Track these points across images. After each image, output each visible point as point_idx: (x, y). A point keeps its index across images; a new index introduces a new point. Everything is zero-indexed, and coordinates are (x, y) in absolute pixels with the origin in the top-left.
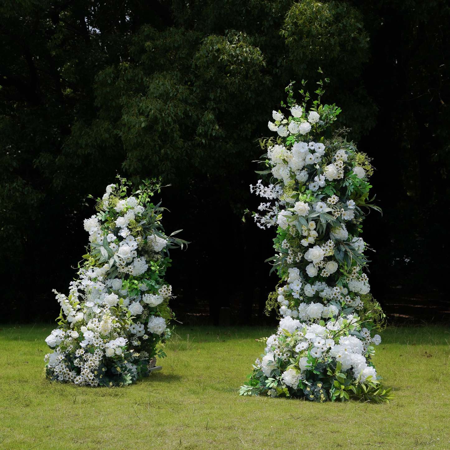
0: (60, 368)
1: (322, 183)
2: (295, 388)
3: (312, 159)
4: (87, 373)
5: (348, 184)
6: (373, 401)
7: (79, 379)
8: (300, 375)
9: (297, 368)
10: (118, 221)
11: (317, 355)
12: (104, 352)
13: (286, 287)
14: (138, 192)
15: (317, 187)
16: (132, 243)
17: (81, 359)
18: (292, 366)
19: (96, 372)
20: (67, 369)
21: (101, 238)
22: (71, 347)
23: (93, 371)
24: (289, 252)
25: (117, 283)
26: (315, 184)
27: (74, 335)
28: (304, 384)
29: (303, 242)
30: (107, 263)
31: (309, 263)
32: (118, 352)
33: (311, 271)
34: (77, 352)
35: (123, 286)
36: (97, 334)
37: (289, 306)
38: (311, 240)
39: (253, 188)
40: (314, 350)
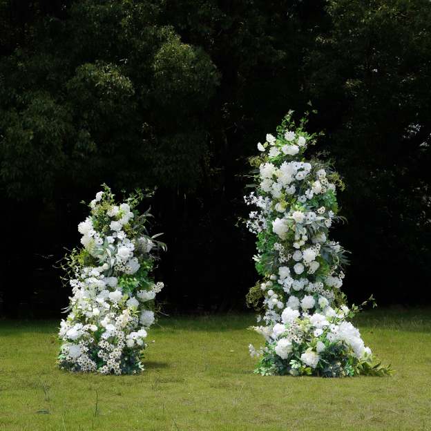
0: (84, 360)
1: (311, 196)
2: (315, 367)
3: (301, 176)
4: (112, 363)
5: (327, 198)
6: (377, 374)
7: (104, 369)
8: (318, 356)
9: (314, 350)
10: (114, 225)
11: (332, 338)
12: (125, 343)
13: (268, 283)
14: (129, 199)
15: (305, 200)
16: (129, 245)
17: (105, 350)
18: (311, 349)
19: (120, 362)
20: (90, 360)
21: (99, 240)
22: (92, 340)
23: (117, 361)
24: (280, 253)
25: (113, 281)
26: (303, 197)
27: (94, 328)
28: (323, 363)
29: (297, 245)
30: (105, 262)
31: (296, 262)
32: (140, 342)
33: (299, 269)
34: (101, 344)
35: (119, 283)
36: (119, 328)
37: (278, 298)
38: (302, 243)
39: (247, 199)
40: (329, 335)
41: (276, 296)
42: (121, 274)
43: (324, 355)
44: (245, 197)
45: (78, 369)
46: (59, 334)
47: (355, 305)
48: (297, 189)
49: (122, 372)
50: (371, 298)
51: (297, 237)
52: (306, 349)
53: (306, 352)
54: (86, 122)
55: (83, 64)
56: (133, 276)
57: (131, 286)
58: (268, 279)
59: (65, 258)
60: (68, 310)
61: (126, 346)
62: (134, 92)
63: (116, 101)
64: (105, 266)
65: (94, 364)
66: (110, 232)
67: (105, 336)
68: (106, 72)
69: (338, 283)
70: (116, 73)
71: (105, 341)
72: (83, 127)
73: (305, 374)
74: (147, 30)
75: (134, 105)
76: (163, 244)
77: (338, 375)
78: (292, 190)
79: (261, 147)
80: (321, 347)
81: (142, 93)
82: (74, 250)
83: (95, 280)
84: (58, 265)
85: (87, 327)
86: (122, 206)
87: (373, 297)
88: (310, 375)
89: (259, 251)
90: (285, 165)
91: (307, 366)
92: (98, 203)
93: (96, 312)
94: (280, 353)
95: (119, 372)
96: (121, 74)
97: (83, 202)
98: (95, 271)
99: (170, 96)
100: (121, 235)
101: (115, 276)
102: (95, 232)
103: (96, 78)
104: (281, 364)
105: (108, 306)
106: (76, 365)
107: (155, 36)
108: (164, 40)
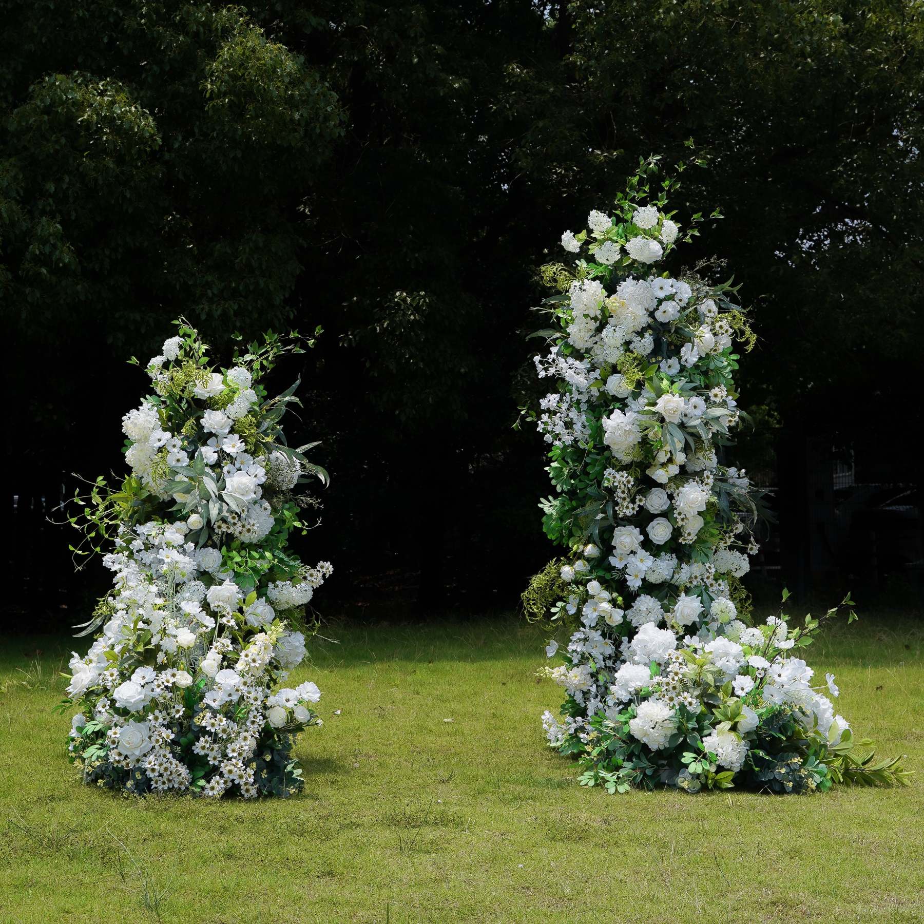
0: (161, 764)
1: (692, 360)
2: (737, 767)
3: (669, 312)
4: (236, 770)
7: (217, 785)
8: (742, 742)
9: (734, 728)
10: (212, 420)
11: (773, 699)
12: (265, 717)
13: (580, 565)
14: (248, 357)
15: (676, 369)
16: (252, 470)
17: (215, 738)
18: (726, 725)
19: (254, 765)
20: (174, 761)
21: (177, 456)
22: (179, 711)
23: (247, 763)
24: (619, 493)
25: (211, 558)
26: (674, 361)
27: (184, 679)
28: (759, 761)
29: (660, 475)
30: (193, 511)
31: (653, 517)
32: (301, 716)
33: (660, 532)
34: (205, 720)
35: (224, 564)
36: (249, 679)
37: (613, 602)
38: (674, 470)
39: (541, 362)
40: (767, 690)
41: (606, 595)
42: (228, 541)
43: (756, 739)
44: (537, 359)
45: (145, 786)
46: (70, 689)
47: (813, 618)
48: (657, 342)
49: (259, 791)
50: (847, 601)
51: (662, 457)
52: (714, 725)
53: (714, 732)
54: (51, 200)
55: (50, 75)
56: (259, 546)
57: (255, 570)
58: (579, 556)
59: (76, 500)
60: (89, 630)
61: (267, 724)
62: (159, 141)
63: (120, 160)
64: (195, 521)
65: (183, 770)
66: (202, 437)
67: (214, 699)
68: (102, 94)
69: (741, 565)
70: (122, 97)
71: (215, 713)
72: (43, 213)
73: (717, 787)
74: (188, 12)
75: (158, 171)
76: (321, 468)
77: (799, 788)
78: (646, 344)
79: (571, 242)
80: (750, 719)
81: (176, 146)
82: (100, 481)
83: (175, 555)
84: (60, 516)
85: (166, 677)
86: (232, 373)
87: (851, 599)
88: (729, 790)
89: (559, 489)
90: (628, 287)
91: (720, 769)
92: (166, 365)
93: (186, 638)
94: (646, 734)
95: (253, 792)
96: (134, 100)
97: (134, 360)
98: (174, 533)
99: (239, 155)
100: (233, 445)
101: (214, 546)
102: (168, 435)
103: (80, 106)
104: (645, 763)
105: (210, 622)
106: (138, 776)
107: (207, 25)
108: (226, 33)
